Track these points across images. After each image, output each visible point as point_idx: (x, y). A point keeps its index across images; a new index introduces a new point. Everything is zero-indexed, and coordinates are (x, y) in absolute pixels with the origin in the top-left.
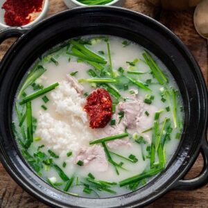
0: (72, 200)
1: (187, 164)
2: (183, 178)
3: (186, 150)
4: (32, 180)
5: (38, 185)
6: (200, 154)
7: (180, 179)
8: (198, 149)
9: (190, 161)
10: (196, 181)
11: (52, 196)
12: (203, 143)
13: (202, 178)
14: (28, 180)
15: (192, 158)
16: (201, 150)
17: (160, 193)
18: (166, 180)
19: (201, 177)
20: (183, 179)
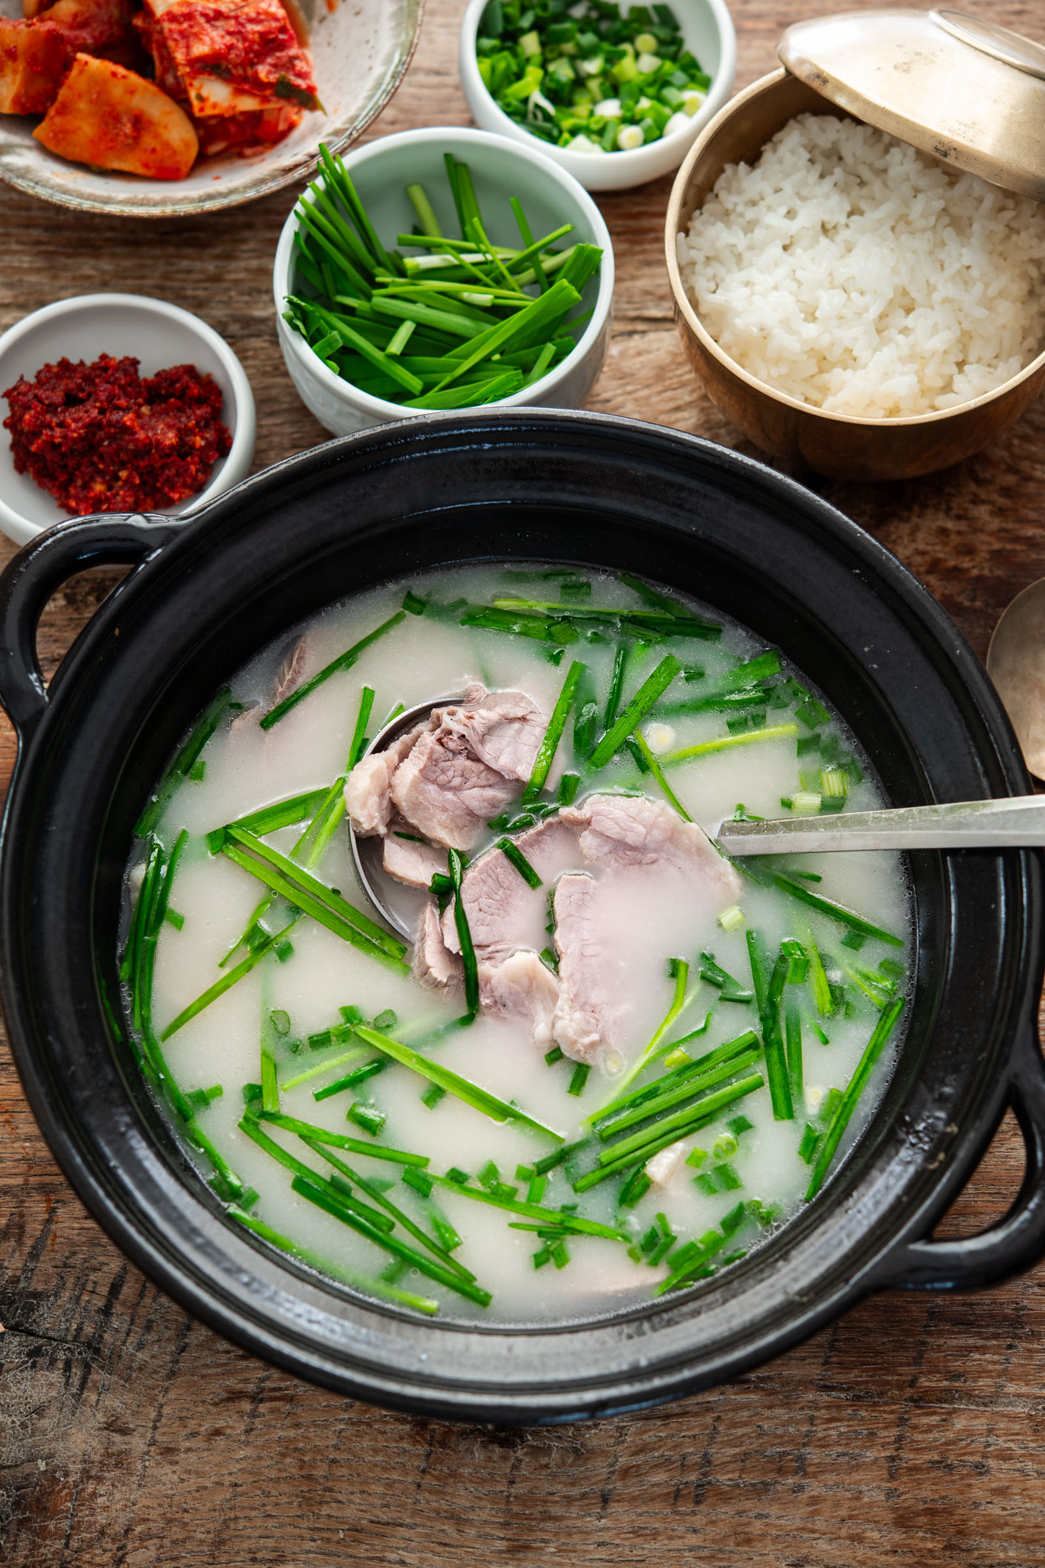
0: (399, 1344)
1: (945, 1166)
2: (927, 1232)
3: (942, 1100)
4: (207, 1248)
5: (234, 1271)
6: (1010, 1119)
7: (914, 1237)
8: (1000, 1091)
9: (962, 1153)
10: (992, 1249)
11: (302, 1325)
12: (1020, 1063)
13: (1020, 1232)
14: (185, 1248)
15: (972, 1137)
16: (1015, 1100)
17: (822, 1307)
18: (848, 1245)
19: (1015, 1225)
20: (931, 1240)
